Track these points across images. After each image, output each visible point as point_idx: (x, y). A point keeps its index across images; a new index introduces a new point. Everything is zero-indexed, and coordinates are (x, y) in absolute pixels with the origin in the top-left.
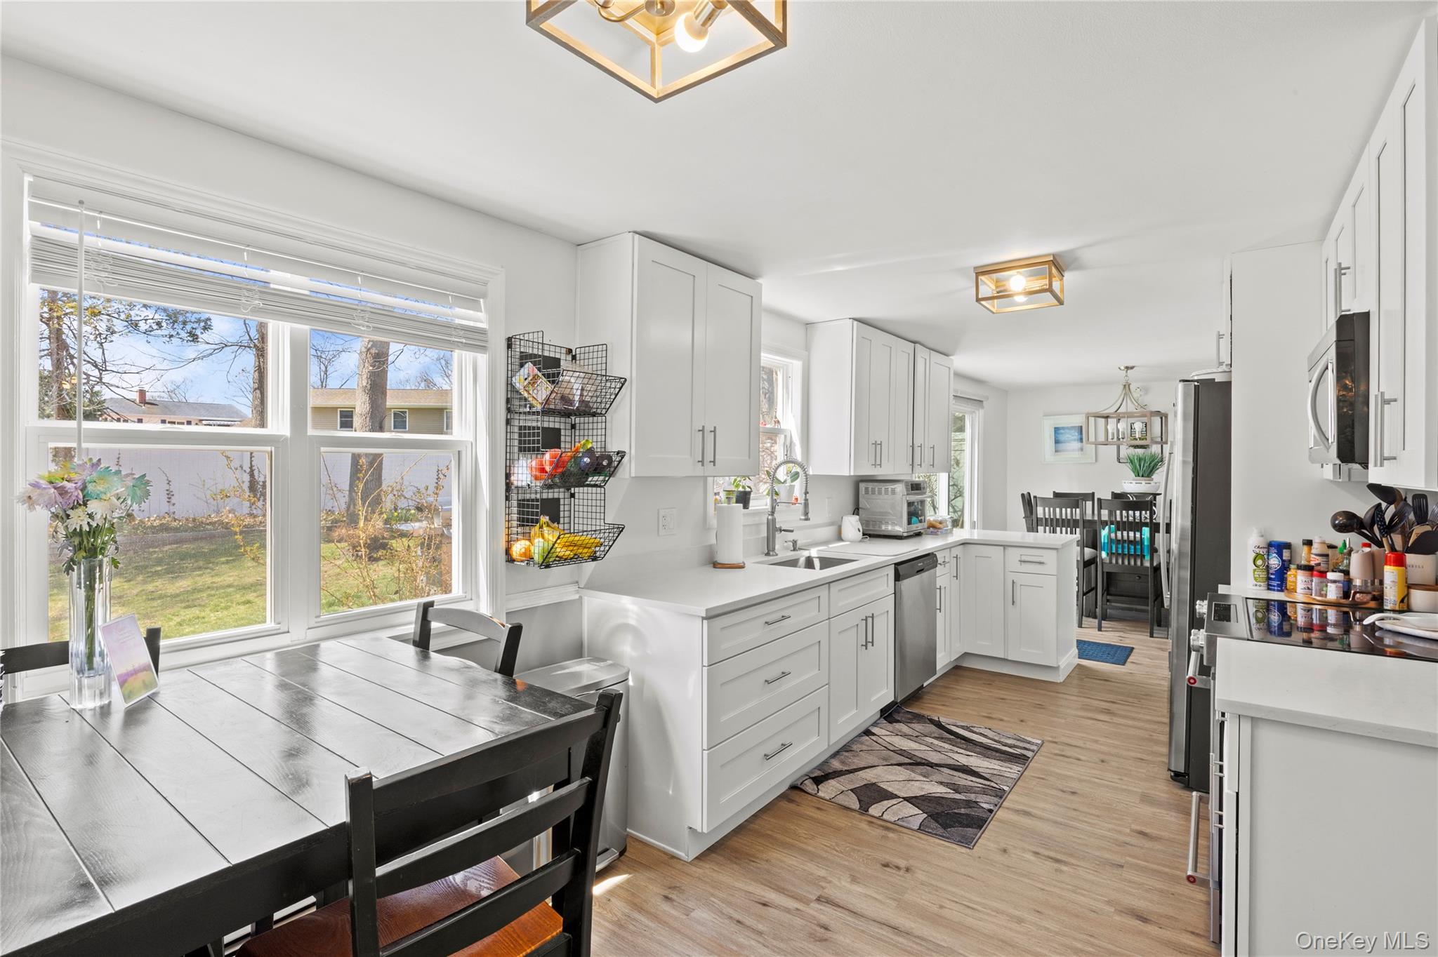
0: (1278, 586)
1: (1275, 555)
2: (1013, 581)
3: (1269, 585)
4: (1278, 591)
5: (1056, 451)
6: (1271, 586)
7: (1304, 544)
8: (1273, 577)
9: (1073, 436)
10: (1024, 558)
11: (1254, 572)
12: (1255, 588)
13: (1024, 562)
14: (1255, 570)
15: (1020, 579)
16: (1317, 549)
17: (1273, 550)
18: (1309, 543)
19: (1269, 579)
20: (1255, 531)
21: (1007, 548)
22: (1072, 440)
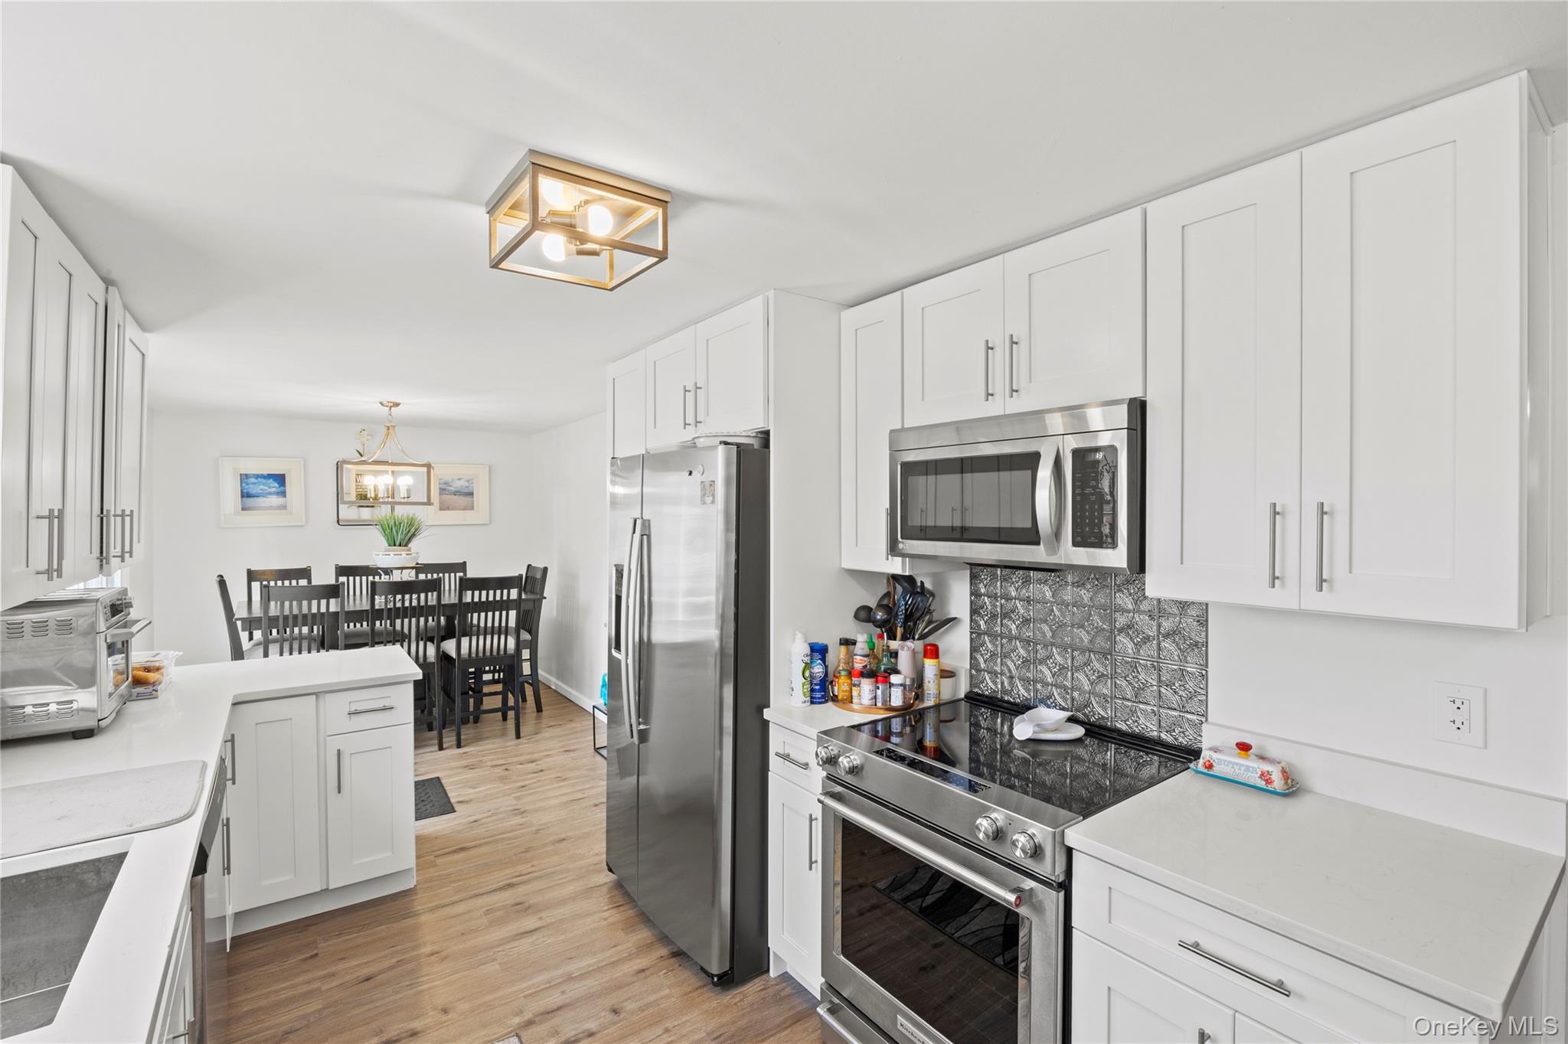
0: (823, 697)
1: (819, 661)
2: (339, 751)
3: (812, 698)
4: (820, 703)
5: (243, 509)
6: (815, 698)
7: (841, 644)
8: (817, 687)
9: (270, 487)
10: (354, 708)
11: (803, 687)
12: (804, 705)
13: (357, 713)
14: (804, 684)
15: (347, 744)
16: (861, 649)
17: (817, 655)
18: (848, 642)
19: (812, 690)
20: (799, 636)
21: (321, 695)
22: (270, 494)
